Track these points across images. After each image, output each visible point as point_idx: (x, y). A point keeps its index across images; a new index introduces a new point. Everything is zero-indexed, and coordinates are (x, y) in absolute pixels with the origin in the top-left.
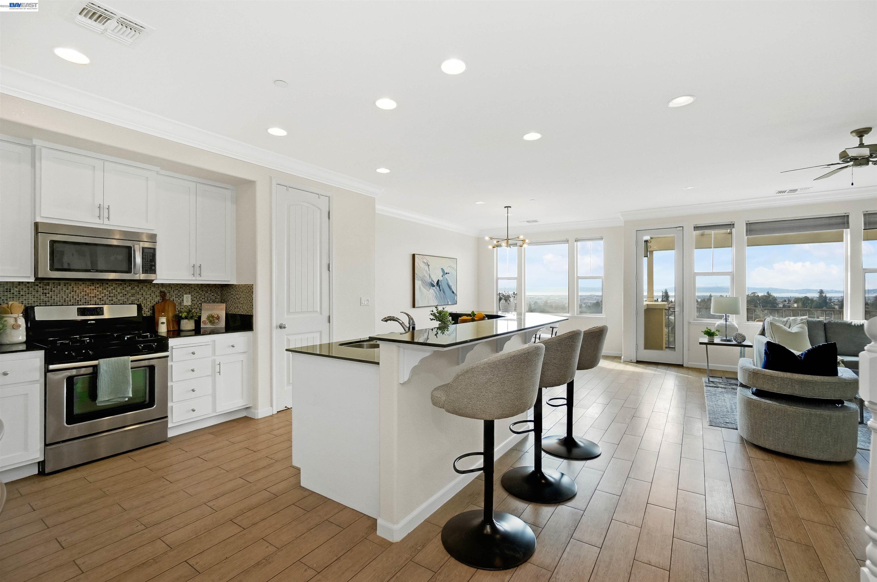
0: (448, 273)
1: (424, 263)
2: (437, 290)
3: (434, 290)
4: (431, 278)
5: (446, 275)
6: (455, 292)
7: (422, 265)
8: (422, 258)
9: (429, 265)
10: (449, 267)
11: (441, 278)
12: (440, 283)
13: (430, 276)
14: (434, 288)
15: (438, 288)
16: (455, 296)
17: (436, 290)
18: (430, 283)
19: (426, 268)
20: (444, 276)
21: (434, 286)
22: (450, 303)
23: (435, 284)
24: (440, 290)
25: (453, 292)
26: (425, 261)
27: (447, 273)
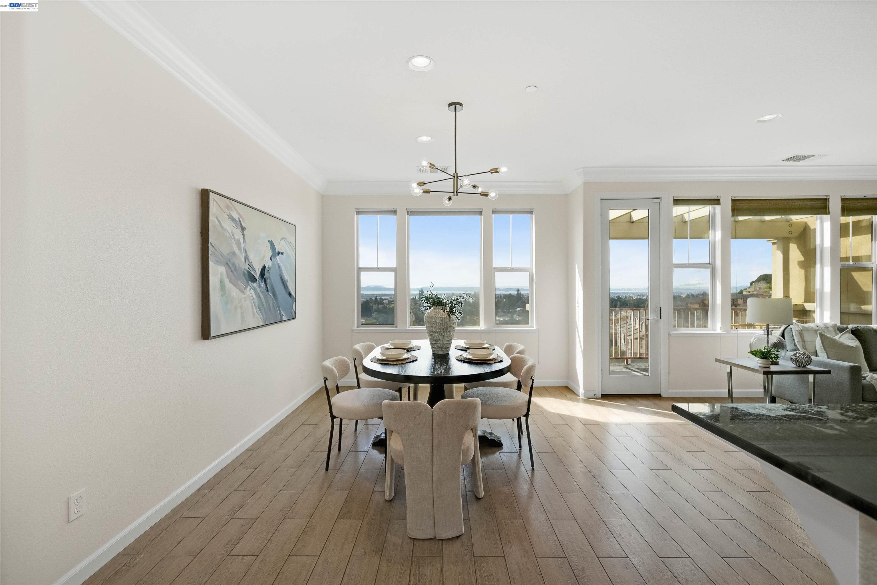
0: (282, 253)
1: (233, 219)
2: (262, 290)
3: (255, 289)
4: (248, 260)
5: (278, 258)
6: (293, 294)
7: (228, 225)
8: (228, 207)
9: (243, 229)
10: (283, 241)
11: (268, 264)
12: (267, 275)
13: (246, 256)
14: (255, 285)
15: (263, 285)
16: (293, 302)
17: (258, 289)
18: (246, 271)
19: (238, 234)
20: (275, 257)
21: (254, 280)
22: (284, 318)
23: (257, 276)
24: (268, 291)
25: (290, 294)
26: (236, 216)
27: (279, 253)
